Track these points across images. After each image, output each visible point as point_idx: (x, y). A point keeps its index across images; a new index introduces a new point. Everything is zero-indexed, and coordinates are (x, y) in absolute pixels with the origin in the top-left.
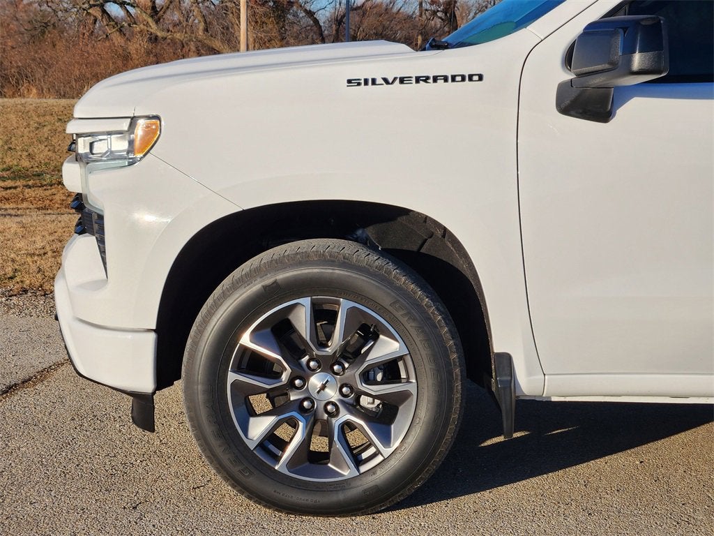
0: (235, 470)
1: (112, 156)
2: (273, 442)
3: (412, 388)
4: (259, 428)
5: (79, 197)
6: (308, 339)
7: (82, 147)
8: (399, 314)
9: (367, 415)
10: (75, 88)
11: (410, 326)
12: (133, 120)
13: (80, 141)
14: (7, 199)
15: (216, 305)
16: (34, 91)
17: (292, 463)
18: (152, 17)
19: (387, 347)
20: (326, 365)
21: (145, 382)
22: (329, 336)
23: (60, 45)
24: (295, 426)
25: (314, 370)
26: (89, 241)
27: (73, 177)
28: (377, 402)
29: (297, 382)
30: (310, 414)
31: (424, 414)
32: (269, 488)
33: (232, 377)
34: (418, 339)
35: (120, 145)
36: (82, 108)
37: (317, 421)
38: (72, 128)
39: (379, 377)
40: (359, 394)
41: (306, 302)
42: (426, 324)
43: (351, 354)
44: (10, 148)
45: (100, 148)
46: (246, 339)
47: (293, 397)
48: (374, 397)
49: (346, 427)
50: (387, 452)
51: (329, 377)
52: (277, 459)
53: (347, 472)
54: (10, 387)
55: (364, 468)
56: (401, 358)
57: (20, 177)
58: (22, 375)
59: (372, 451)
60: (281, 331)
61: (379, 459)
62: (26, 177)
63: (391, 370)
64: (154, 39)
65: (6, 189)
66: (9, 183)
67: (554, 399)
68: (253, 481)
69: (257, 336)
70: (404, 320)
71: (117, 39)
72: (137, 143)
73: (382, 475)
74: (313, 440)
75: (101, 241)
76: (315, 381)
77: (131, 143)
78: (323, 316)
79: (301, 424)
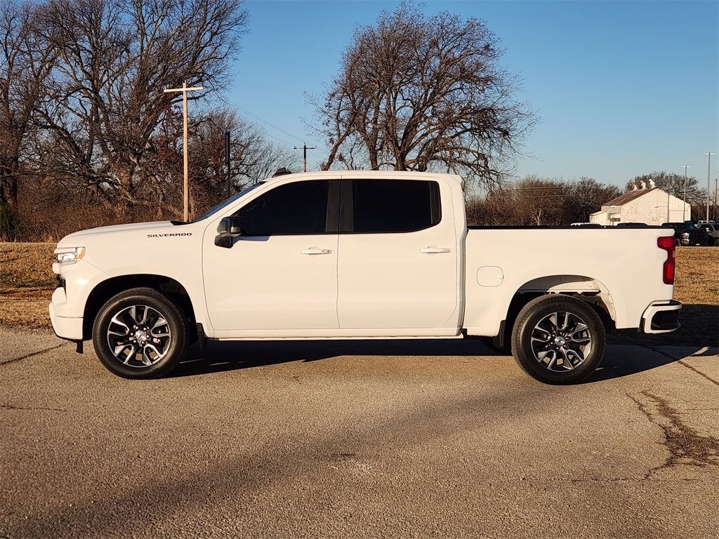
0: (110, 364)
1: (69, 260)
2: (122, 355)
3: (169, 335)
4: (118, 350)
5: (59, 275)
6: (134, 319)
7: (59, 258)
8: (165, 310)
9: (155, 345)
10: (57, 239)
11: (168, 314)
12: (77, 248)
13: (59, 255)
14: (32, 296)
15: (104, 309)
16: (51, 238)
17: (129, 362)
18: (129, 191)
19: (162, 322)
20: (141, 328)
21: (80, 337)
22: (142, 319)
23: (69, 209)
24: (130, 349)
25: (137, 330)
26: (62, 289)
27: (56, 268)
28: (159, 340)
29: (132, 334)
30: (136, 345)
31: (174, 344)
32: (121, 370)
33: (109, 332)
34: (171, 318)
35: (72, 257)
36: (60, 245)
37: (139, 349)
38: (56, 252)
39: (160, 332)
40: (153, 338)
41: (134, 307)
42: (173, 313)
43: (149, 323)
44: (34, 270)
45: (65, 258)
46: (114, 320)
47: (131, 339)
48: (158, 338)
49: (148, 350)
50: (162, 356)
51: (142, 332)
52: (124, 360)
53: (148, 363)
54: (32, 354)
55: (154, 363)
56: (166, 325)
57: (39, 286)
58: (37, 351)
59: (157, 357)
60: (125, 317)
61: (159, 359)
62: (43, 285)
63: (162, 328)
64: (130, 205)
65: (31, 291)
66: (33, 288)
67: (220, 340)
68: (115, 367)
69: (118, 318)
70: (166, 312)
71: (108, 205)
72: (78, 256)
73: (160, 365)
74: (137, 355)
75: (65, 289)
76: (138, 334)
77: (76, 256)
78: (140, 312)
79: (133, 348)
